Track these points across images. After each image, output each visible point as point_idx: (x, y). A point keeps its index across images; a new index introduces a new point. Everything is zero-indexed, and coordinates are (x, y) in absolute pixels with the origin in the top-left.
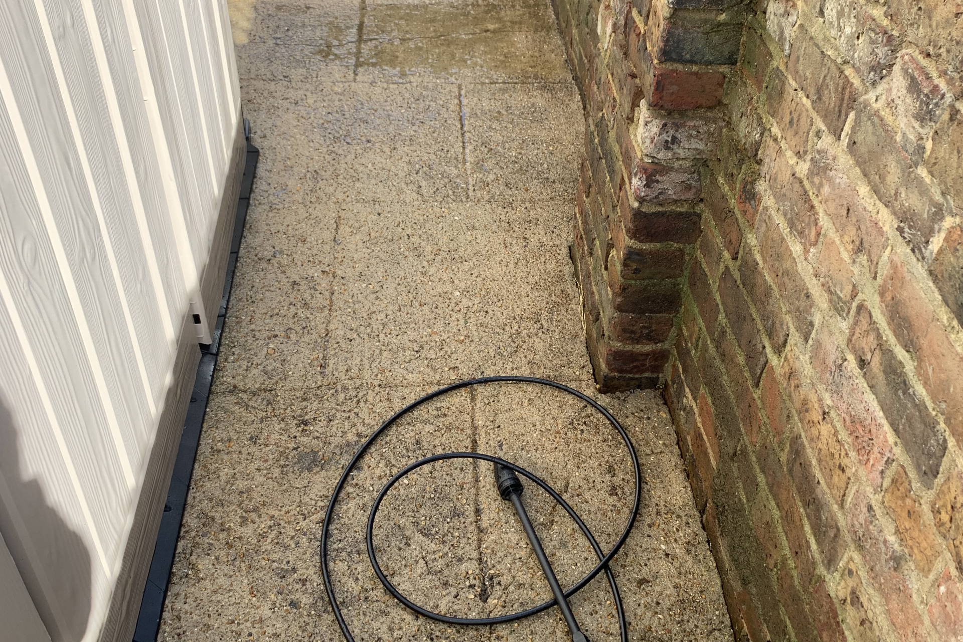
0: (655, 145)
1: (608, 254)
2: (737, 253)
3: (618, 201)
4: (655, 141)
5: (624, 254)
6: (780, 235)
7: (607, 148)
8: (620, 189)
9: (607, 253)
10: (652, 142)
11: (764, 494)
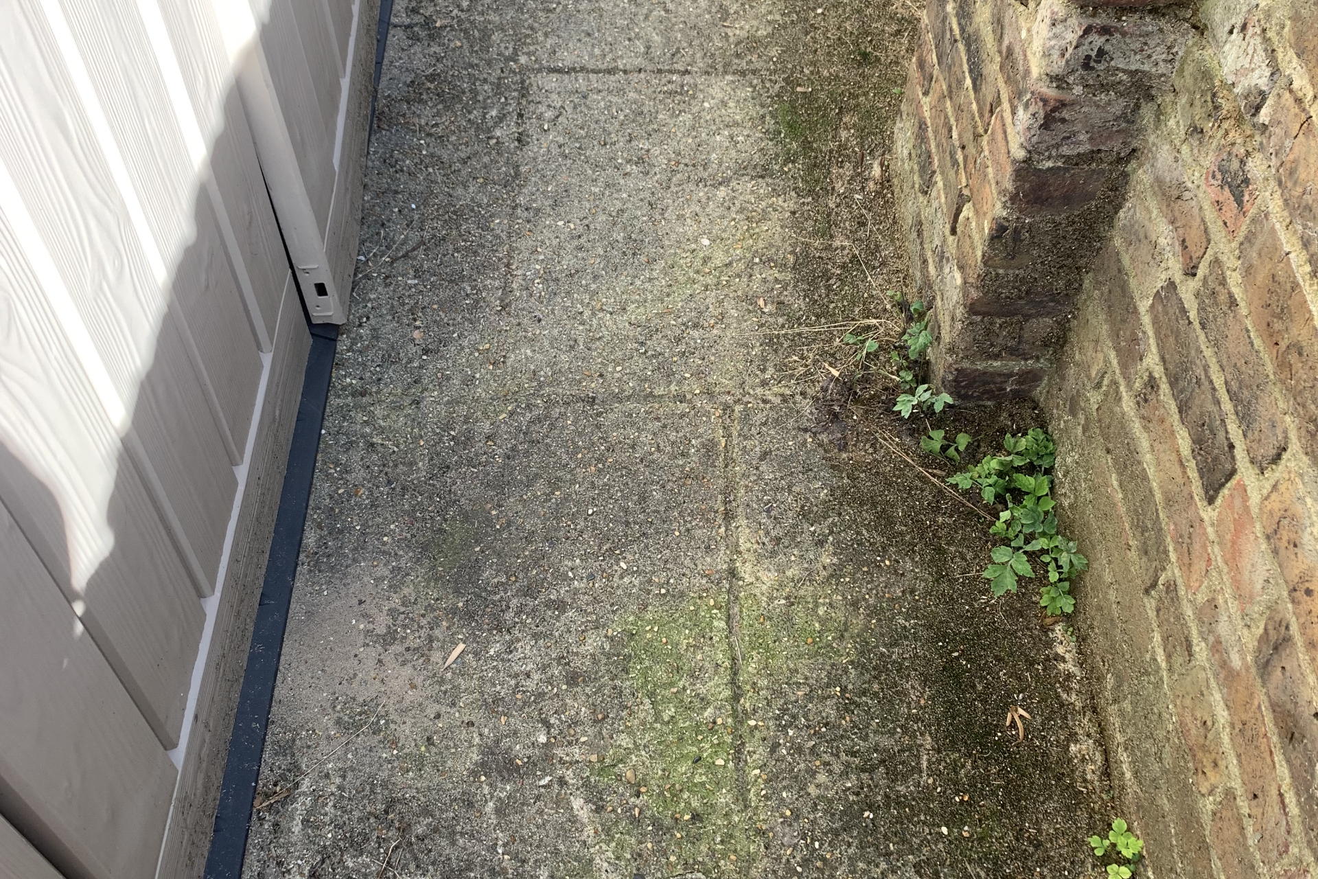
0: (1067, 62)
1: (958, 211)
2: (1195, 267)
3: (986, 131)
4: (1067, 55)
5: (991, 229)
6: (1291, 275)
7: (970, 30)
8: (992, 112)
9: (957, 209)
10: (1063, 55)
11: (1202, 675)
